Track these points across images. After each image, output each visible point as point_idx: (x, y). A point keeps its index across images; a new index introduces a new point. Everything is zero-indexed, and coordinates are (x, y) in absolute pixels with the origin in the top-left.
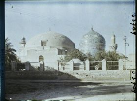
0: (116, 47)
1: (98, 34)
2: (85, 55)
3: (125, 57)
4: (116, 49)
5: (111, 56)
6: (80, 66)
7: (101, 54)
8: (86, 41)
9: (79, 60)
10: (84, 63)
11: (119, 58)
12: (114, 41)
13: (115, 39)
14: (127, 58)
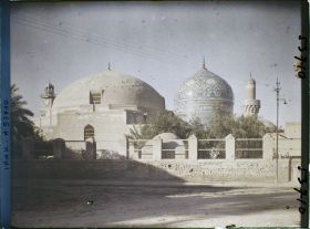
0: (257, 107)
1: (216, 77)
2: (186, 124)
3: (277, 130)
4: (257, 111)
5: (245, 128)
6: (177, 150)
7: (225, 123)
8: (190, 94)
9: (175, 136)
10: (186, 143)
11: (265, 132)
12: (251, 94)
13: (254, 89)
14: (282, 131)
